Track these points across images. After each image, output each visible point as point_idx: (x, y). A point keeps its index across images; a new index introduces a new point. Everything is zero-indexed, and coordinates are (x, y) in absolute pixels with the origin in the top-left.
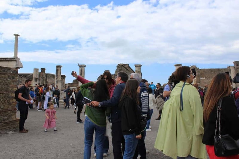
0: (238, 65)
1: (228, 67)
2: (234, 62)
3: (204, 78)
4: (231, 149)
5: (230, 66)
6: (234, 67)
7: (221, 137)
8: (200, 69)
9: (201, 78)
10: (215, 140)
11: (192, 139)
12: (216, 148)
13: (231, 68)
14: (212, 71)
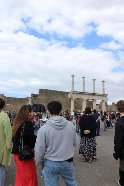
0: (33, 97)
1: (27, 97)
2: (31, 94)
3: (10, 105)
4: (29, 154)
5: (29, 97)
6: (31, 98)
7: (23, 147)
8: (7, 97)
9: (7, 105)
10: (20, 149)
11: (4, 152)
12: (19, 155)
13: (29, 98)
14: (15, 99)
